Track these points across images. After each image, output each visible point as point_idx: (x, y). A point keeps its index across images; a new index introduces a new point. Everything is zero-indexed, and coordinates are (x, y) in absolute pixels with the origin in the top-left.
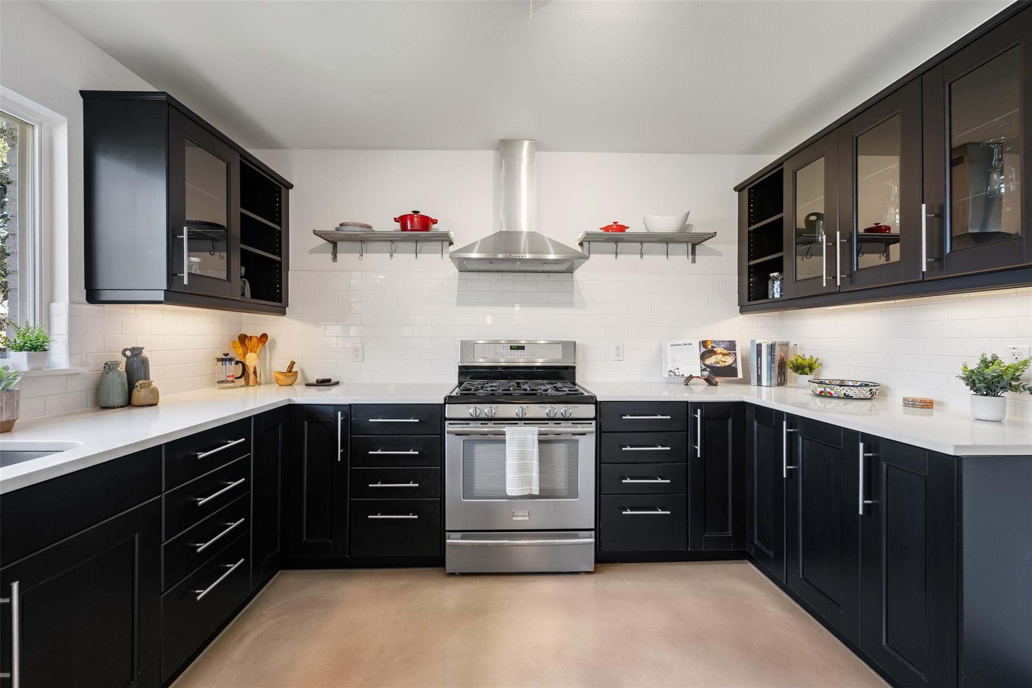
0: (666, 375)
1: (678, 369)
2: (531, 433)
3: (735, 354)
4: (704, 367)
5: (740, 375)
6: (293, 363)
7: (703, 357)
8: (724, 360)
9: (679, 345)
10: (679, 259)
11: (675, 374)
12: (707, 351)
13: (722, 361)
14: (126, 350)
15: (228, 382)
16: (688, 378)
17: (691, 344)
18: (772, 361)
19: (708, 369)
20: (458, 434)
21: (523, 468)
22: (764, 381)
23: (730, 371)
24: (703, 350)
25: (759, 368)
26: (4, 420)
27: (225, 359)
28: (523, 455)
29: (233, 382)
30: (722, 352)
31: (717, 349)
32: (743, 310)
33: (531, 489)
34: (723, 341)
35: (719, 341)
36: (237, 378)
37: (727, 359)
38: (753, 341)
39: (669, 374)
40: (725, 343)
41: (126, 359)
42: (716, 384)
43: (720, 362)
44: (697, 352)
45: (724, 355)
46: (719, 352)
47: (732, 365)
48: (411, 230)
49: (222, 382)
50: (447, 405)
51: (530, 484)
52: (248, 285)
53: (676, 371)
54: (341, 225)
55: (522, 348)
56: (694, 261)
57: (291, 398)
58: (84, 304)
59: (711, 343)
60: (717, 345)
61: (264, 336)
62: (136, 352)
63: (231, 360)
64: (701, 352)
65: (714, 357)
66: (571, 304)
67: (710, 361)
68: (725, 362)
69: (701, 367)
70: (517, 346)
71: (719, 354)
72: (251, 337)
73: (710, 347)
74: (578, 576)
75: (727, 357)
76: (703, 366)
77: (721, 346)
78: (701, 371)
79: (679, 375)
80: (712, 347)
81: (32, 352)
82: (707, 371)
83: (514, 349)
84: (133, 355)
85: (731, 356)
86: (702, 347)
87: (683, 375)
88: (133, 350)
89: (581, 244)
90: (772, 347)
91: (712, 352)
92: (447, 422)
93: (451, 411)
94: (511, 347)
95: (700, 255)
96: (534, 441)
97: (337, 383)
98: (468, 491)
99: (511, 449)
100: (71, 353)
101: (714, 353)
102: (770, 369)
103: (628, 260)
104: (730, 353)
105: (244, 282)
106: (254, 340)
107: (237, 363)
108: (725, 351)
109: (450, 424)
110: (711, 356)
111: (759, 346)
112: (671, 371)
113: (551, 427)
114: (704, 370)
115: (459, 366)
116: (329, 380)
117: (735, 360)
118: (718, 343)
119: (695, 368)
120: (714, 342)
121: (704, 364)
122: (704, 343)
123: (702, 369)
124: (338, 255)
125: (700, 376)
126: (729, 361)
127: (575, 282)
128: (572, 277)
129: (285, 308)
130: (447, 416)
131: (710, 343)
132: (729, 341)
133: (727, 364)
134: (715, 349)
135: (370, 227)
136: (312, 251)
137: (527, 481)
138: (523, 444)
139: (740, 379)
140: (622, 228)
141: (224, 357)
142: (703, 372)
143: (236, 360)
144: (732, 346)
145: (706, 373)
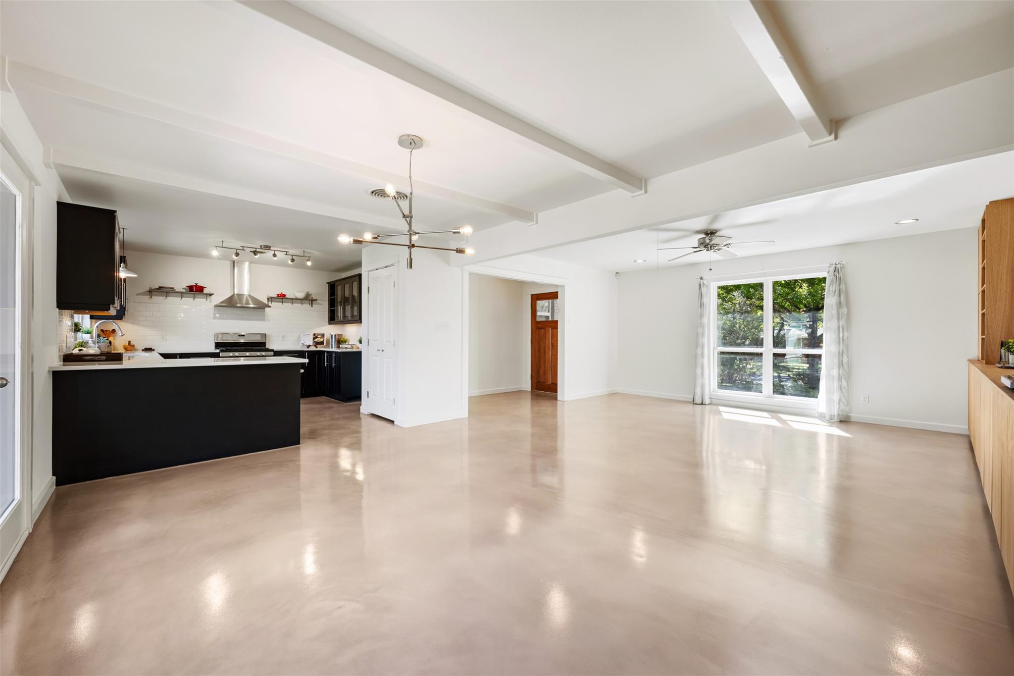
0: (301, 345)
1: (305, 341)
3: (324, 338)
5: (325, 344)
6: (130, 342)
7: (314, 339)
9: (307, 335)
10: (307, 306)
12: (315, 337)
16: (308, 344)
17: (310, 334)
18: (335, 340)
22: (333, 347)
23: (322, 343)
25: (332, 342)
30: (320, 337)
32: (328, 323)
38: (330, 333)
40: (321, 334)
42: (318, 347)
44: (312, 337)
48: (195, 292)
50: (221, 353)
54: (160, 287)
55: (243, 336)
56: (312, 307)
59: (317, 334)
65: (317, 339)
66: (264, 320)
67: (315, 340)
68: (320, 340)
72: (107, 330)
78: (313, 342)
79: (305, 345)
83: (240, 336)
89: (268, 299)
90: (336, 335)
91: (317, 337)
94: (238, 335)
95: (314, 304)
101: (318, 337)
102: (335, 342)
103: (287, 305)
104: (322, 337)
106: (109, 332)
111: (332, 335)
115: (216, 343)
117: (324, 340)
118: (319, 334)
119: (310, 342)
122: (314, 334)
124: (153, 297)
125: (313, 344)
126: (322, 340)
127: (266, 312)
128: (265, 310)
129: (124, 318)
132: (323, 333)
135: (173, 288)
136: (138, 295)
139: (325, 346)
140: (284, 296)
144: (323, 335)
145: (315, 343)
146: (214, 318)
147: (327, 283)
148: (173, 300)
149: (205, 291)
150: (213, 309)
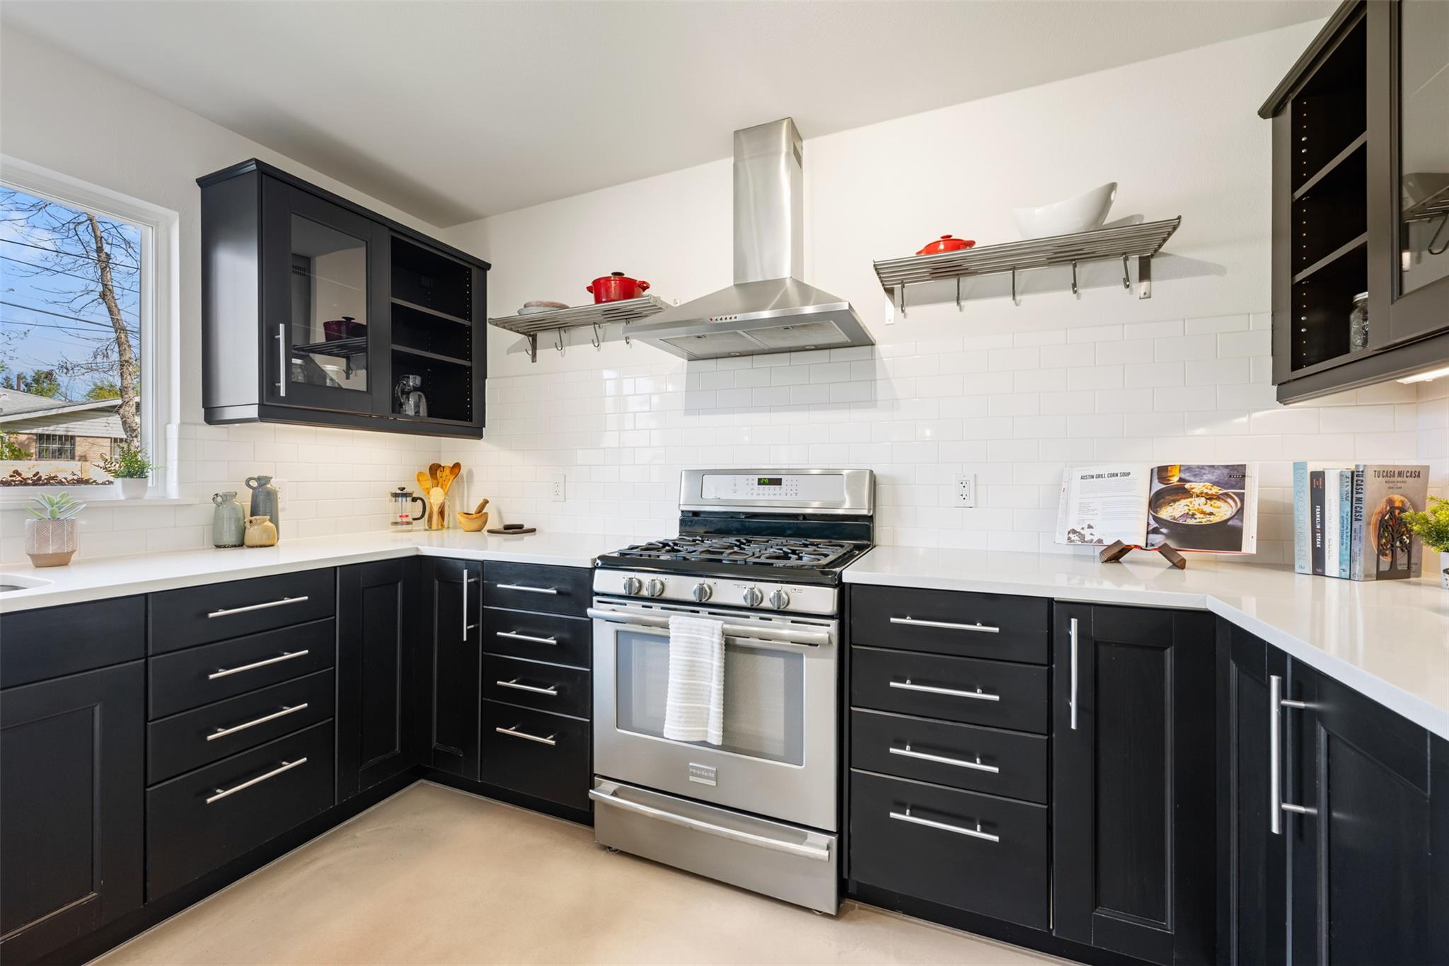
1: (1090, 527)
2: (712, 629)
3: (1241, 497)
4: (1154, 524)
5: (1249, 545)
6: (486, 502)
7: (1156, 502)
8: (1208, 509)
9: (1099, 476)
10: (1105, 294)
11: (1082, 537)
12: (1168, 487)
13: (1203, 513)
14: (251, 479)
15: (402, 523)
16: (1109, 547)
17: (1129, 474)
18: (1355, 515)
19: (1164, 530)
20: (610, 619)
21: (692, 693)
22: (1333, 563)
23: (1221, 537)
24: (1158, 486)
25: (1318, 530)
26: (51, 552)
27: (401, 494)
28: (692, 669)
29: (408, 523)
30: (1205, 491)
31: (1193, 485)
32: (1286, 391)
33: (707, 731)
34: (1213, 467)
35: (1202, 467)
36: (414, 519)
37: (1219, 507)
38: (1299, 467)
39: (1069, 538)
40: (1218, 472)
41: (251, 490)
42: (1184, 566)
43: (1198, 515)
44: (1142, 489)
45: (1210, 498)
46: (1197, 491)
47: (1230, 523)
48: (609, 301)
49: (396, 523)
50: (597, 571)
51: (706, 724)
52: (424, 400)
53: (1087, 532)
54: (526, 306)
55: (777, 482)
56: (1144, 294)
57: (419, 547)
58: (199, 424)
59: (1180, 471)
60: (1195, 476)
61: (457, 466)
62: (263, 482)
63: (406, 495)
64: (1152, 493)
65: (1184, 502)
66: (870, 402)
67: (1166, 513)
68: (1211, 514)
69: (1148, 524)
70: (771, 479)
71: (1198, 496)
72: (443, 467)
73: (1175, 480)
74: (806, 914)
75: (1218, 503)
76: (1152, 521)
77: (1205, 477)
78: (1148, 533)
79: (1091, 541)
80: (1181, 480)
81: (128, 479)
82: (1162, 533)
83: (764, 484)
84: (261, 485)
85: (1229, 500)
86: (1156, 481)
87: (1100, 541)
88: (259, 479)
90: (1355, 479)
91: (1181, 492)
92: (595, 599)
93: (606, 581)
94: (759, 480)
95: (1162, 278)
96: (712, 647)
97: (533, 530)
98: (623, 713)
99: (677, 654)
100: (182, 481)
101: (1185, 492)
102: (1350, 535)
104: (1227, 494)
105: (420, 396)
106: (447, 472)
107: (414, 500)
108: (1215, 490)
109: (599, 602)
110: (1174, 501)
111: (1318, 479)
112: (1074, 531)
113: (752, 625)
114: (1155, 531)
115: (681, 511)
116: (520, 527)
117: (1240, 512)
118: (1197, 471)
119: (1133, 530)
120: (1188, 469)
121: (1156, 519)
122: (1162, 473)
123: (1151, 528)
124: (539, 352)
125: (1143, 545)
126: (1223, 511)
127: (877, 361)
128: (872, 353)
129: (482, 429)
130: (595, 587)
131: (1176, 472)
132: (1227, 467)
133: (1215, 519)
134: (1187, 486)
136: (510, 351)
137: (697, 716)
138: (693, 648)
139: (1248, 556)
141: (400, 492)
142: (1151, 536)
143: (414, 495)
144: (1234, 478)
145: (1158, 539)
146: (688, 411)
150: (685, 371)
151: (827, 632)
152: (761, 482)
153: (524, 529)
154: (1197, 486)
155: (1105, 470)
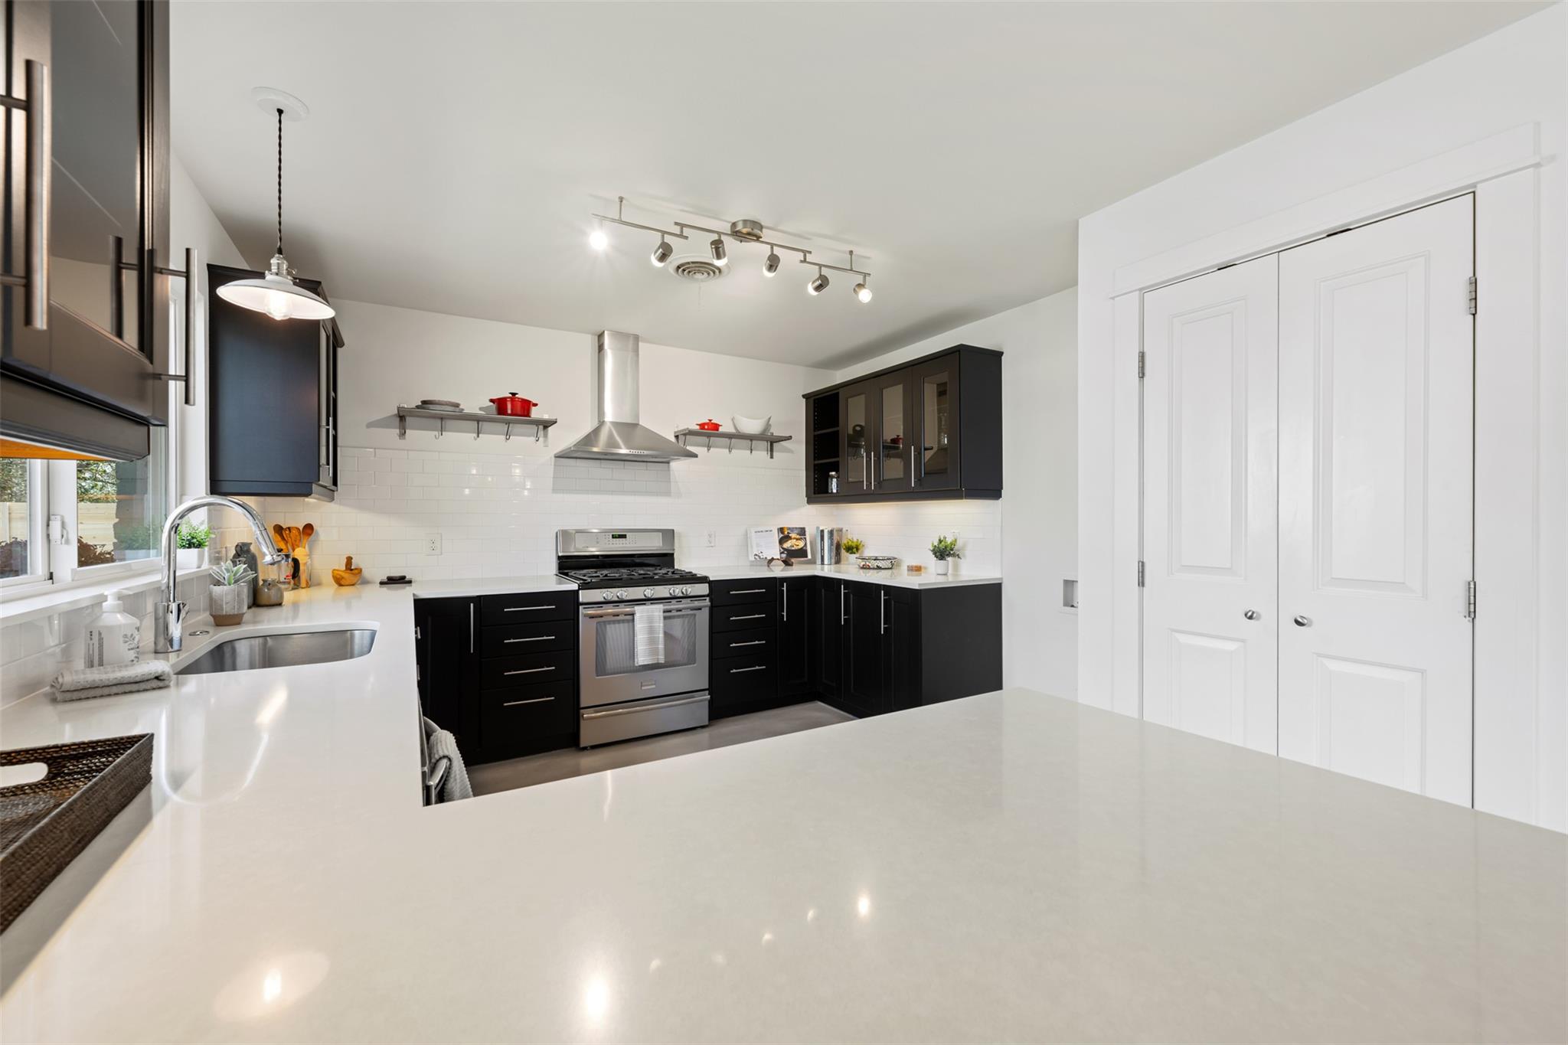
0: (752, 558)
1: (761, 552)
2: (657, 610)
3: (805, 538)
4: (782, 550)
5: (809, 557)
6: (353, 557)
7: (781, 541)
8: (797, 544)
9: (763, 531)
10: (761, 455)
11: (759, 557)
12: (784, 536)
15: (285, 582)
16: (770, 558)
17: (772, 531)
18: (832, 544)
19: (785, 552)
20: (592, 617)
21: (652, 641)
22: (826, 558)
23: (801, 553)
24: (781, 535)
25: (822, 550)
28: (651, 630)
29: (289, 583)
30: (795, 537)
32: (810, 501)
33: (657, 658)
34: (796, 528)
35: (793, 528)
37: (799, 543)
38: (818, 528)
39: (754, 557)
40: (798, 530)
42: (791, 565)
43: (794, 546)
44: (776, 537)
45: (797, 539)
46: (793, 537)
47: (803, 548)
48: (511, 415)
50: (580, 591)
51: (658, 655)
53: (760, 555)
54: (424, 402)
55: (624, 536)
56: (772, 457)
58: (211, 494)
60: (792, 531)
61: (309, 529)
62: (245, 548)
64: (780, 537)
65: (790, 541)
66: (667, 493)
67: (787, 545)
69: (780, 551)
70: (619, 535)
71: (793, 539)
72: (292, 528)
73: (786, 533)
74: (694, 731)
75: (799, 541)
77: (795, 532)
78: (780, 554)
79: (762, 558)
80: (788, 533)
83: (616, 538)
85: (802, 540)
86: (780, 533)
87: (766, 557)
89: (677, 437)
90: (831, 533)
91: (788, 537)
92: (581, 607)
93: (584, 596)
94: (612, 534)
95: (777, 452)
96: (659, 618)
97: (410, 582)
98: (601, 669)
99: (640, 625)
101: (790, 538)
102: (830, 550)
104: (801, 538)
106: (297, 532)
107: (293, 560)
108: (798, 537)
110: (787, 541)
111: (822, 531)
112: (756, 555)
113: (674, 605)
114: (782, 553)
115: (559, 558)
116: (404, 577)
117: (806, 544)
118: (791, 529)
119: (775, 552)
120: (789, 529)
121: (783, 548)
122: (781, 530)
125: (779, 558)
126: (801, 544)
127: (671, 472)
130: (581, 600)
131: (786, 530)
132: (800, 528)
133: (800, 547)
134: (790, 535)
135: (457, 405)
136: (371, 426)
137: (654, 651)
138: (650, 620)
139: (810, 560)
140: (716, 427)
142: (782, 555)
143: (292, 556)
144: (802, 532)
145: (784, 556)
146: (555, 490)
147: (804, 396)
148: (459, 439)
149: (535, 413)
150: (553, 464)
151: (707, 602)
152: (614, 537)
153: (406, 579)
154: (793, 535)
155: (764, 529)
